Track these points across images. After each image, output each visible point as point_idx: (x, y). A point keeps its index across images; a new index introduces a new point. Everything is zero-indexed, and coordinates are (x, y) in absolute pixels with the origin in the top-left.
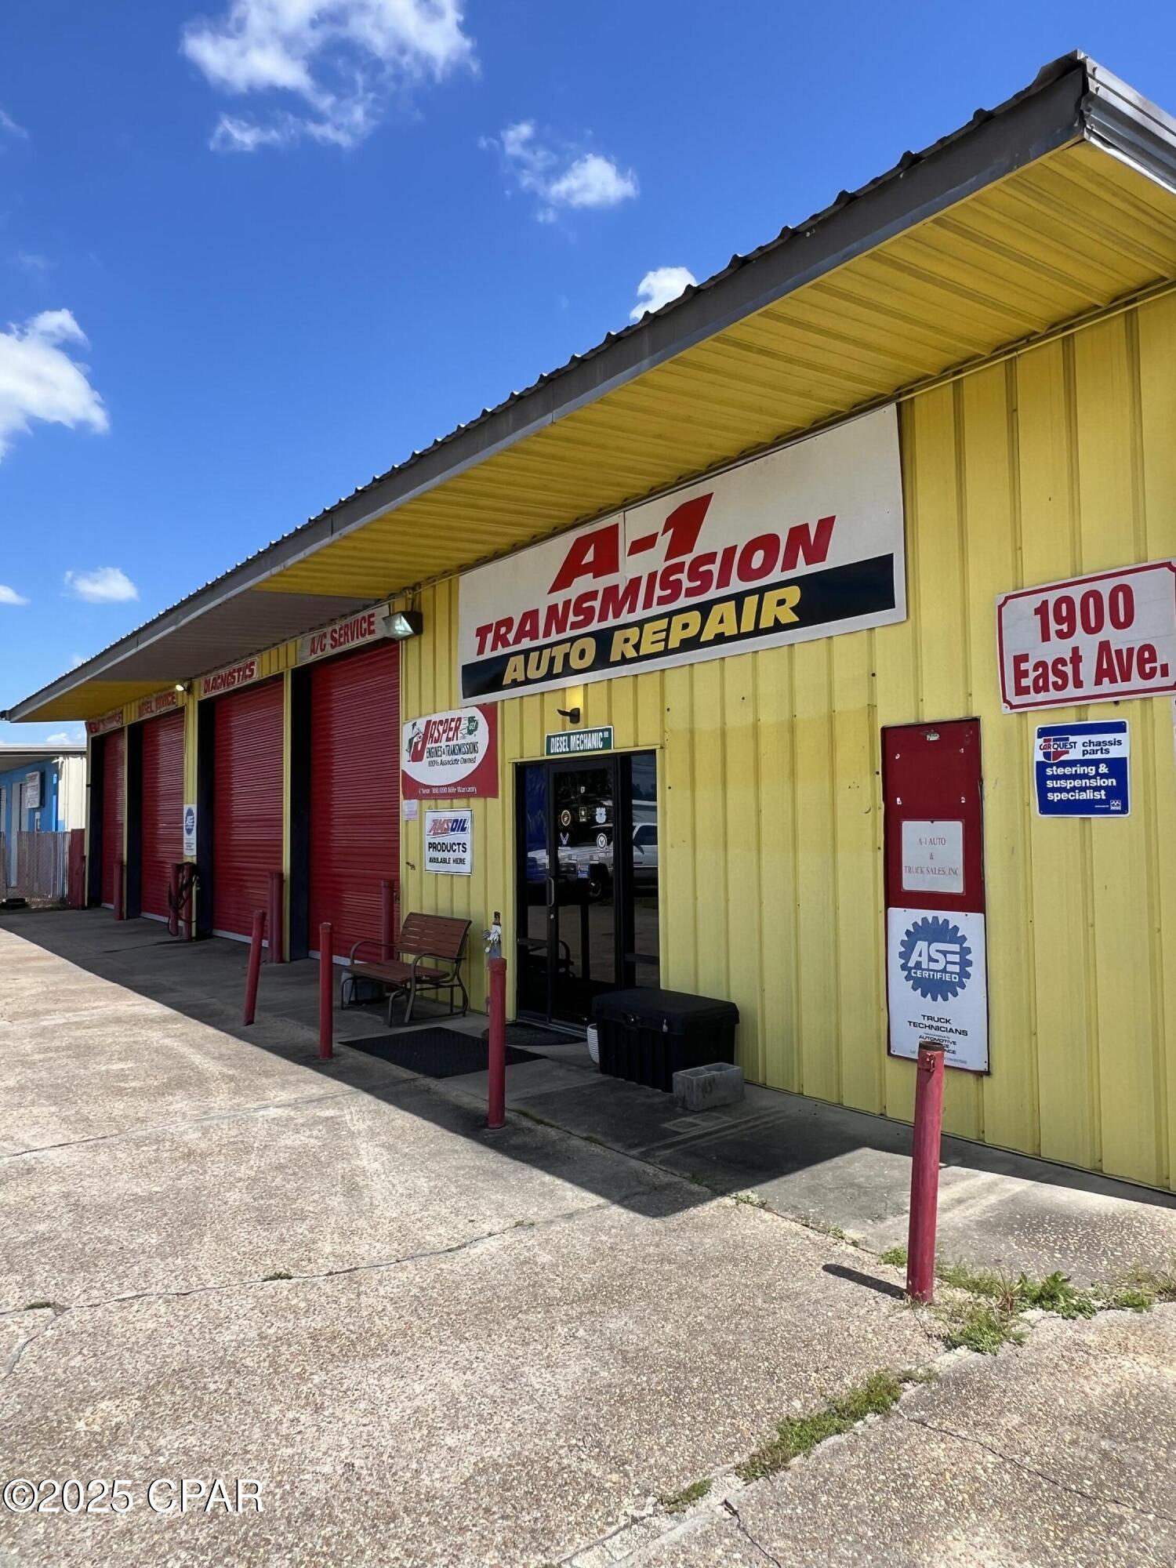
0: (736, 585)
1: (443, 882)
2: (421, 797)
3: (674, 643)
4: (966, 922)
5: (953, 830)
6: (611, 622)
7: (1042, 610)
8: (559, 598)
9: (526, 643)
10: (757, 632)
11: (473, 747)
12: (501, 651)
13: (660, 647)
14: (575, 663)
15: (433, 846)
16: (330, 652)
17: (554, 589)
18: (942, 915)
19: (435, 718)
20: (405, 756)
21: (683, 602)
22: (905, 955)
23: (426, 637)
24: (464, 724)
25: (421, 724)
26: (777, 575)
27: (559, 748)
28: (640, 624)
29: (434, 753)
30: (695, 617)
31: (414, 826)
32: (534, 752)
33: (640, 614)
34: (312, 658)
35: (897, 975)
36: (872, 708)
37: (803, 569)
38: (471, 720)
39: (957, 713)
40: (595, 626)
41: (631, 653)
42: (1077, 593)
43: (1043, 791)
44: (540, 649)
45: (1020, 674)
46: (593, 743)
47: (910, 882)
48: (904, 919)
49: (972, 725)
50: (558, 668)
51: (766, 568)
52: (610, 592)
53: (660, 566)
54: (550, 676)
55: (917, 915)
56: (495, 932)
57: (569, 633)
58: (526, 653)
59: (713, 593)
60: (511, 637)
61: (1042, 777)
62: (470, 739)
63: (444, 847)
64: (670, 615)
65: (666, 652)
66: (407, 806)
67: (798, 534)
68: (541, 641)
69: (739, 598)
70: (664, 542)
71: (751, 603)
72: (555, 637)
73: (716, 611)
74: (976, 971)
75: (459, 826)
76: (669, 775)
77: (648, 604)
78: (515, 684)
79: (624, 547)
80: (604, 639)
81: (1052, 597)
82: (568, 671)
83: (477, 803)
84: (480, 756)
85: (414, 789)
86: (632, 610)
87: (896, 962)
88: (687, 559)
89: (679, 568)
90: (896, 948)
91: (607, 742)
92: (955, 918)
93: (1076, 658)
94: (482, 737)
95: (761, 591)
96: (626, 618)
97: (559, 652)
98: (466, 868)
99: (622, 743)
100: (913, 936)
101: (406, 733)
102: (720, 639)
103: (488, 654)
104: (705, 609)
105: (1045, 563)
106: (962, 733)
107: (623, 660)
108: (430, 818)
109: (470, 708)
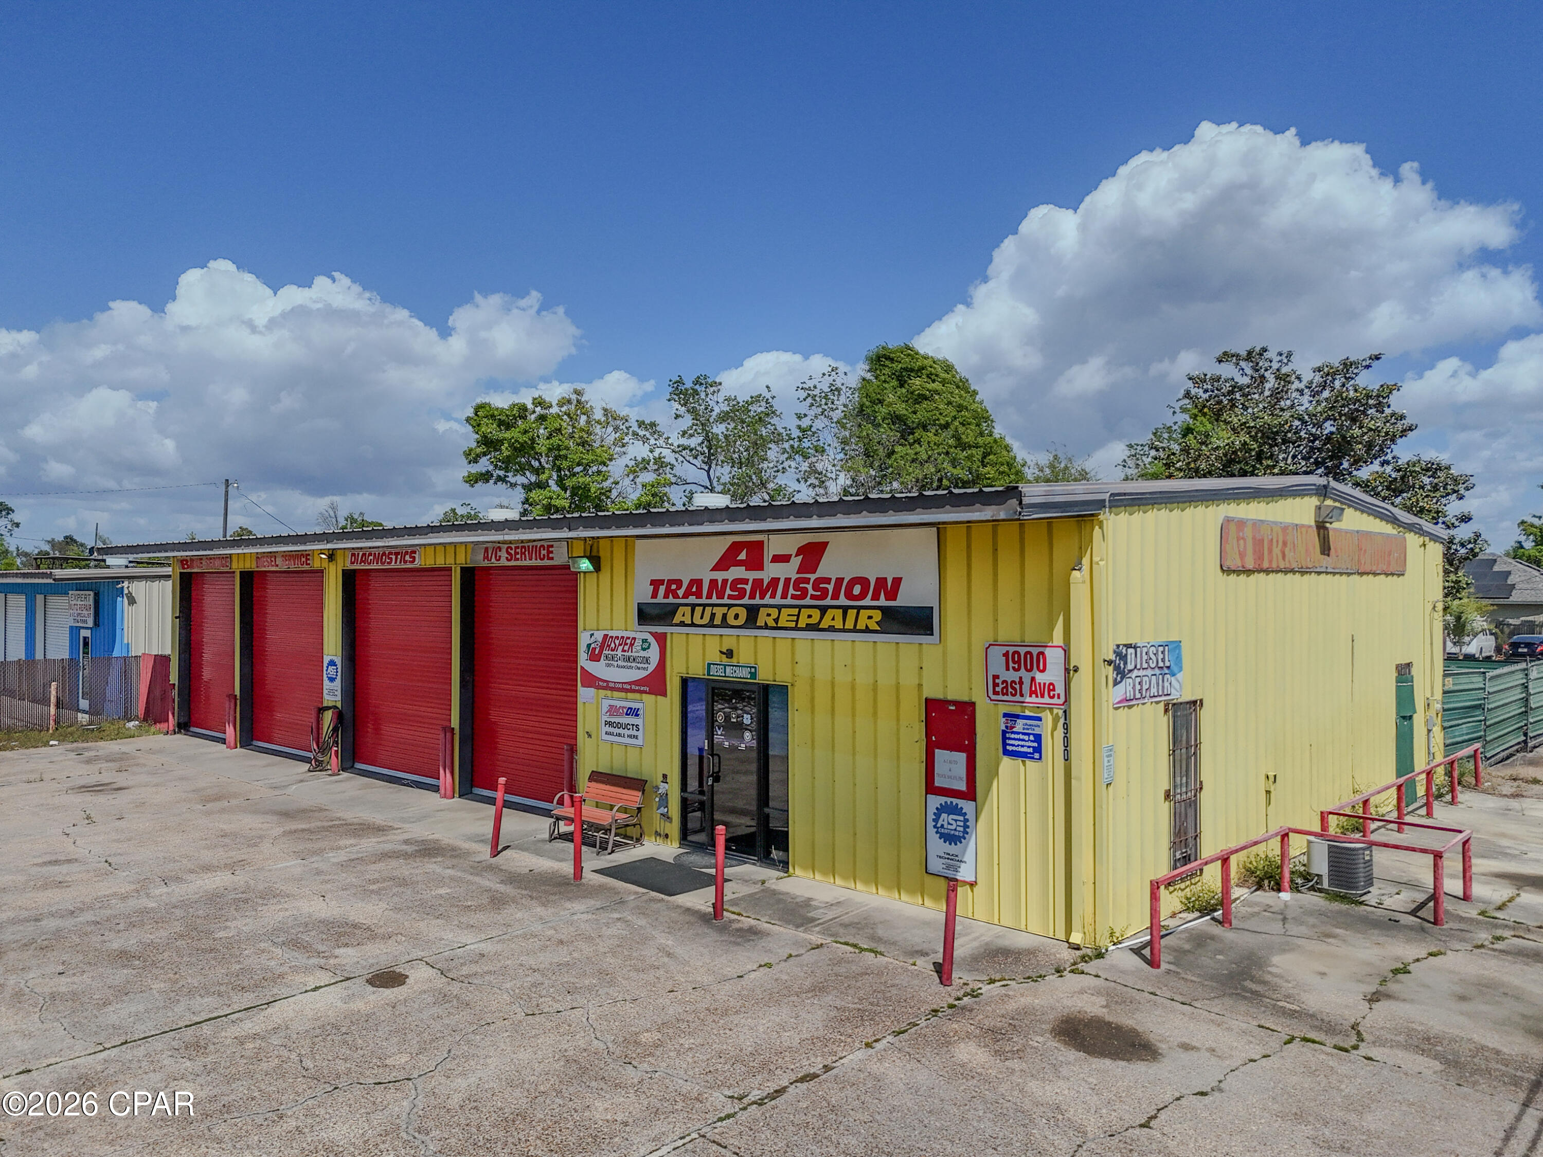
0: (843, 601)
1: (618, 749)
2: (599, 688)
3: (802, 624)
4: (967, 806)
5: (962, 757)
6: (757, 601)
7: (1006, 655)
8: (720, 576)
9: (692, 599)
10: (855, 630)
11: (647, 660)
12: (671, 600)
13: (793, 625)
14: (731, 621)
15: (609, 723)
16: (504, 562)
17: (714, 569)
18: (955, 801)
19: (611, 633)
20: (583, 656)
21: (808, 601)
22: (936, 820)
23: (605, 575)
24: (638, 643)
25: (599, 636)
26: (867, 602)
27: (717, 673)
28: (779, 608)
29: (613, 658)
30: (816, 614)
31: (591, 708)
32: (697, 670)
33: (778, 600)
34: (486, 564)
35: (931, 831)
36: (920, 686)
37: (882, 602)
38: (645, 641)
39: (965, 698)
40: (746, 601)
41: (771, 623)
42: (1022, 651)
43: (1005, 744)
44: (704, 606)
45: (995, 685)
46: (744, 673)
47: (938, 783)
48: (935, 801)
49: (972, 705)
50: (717, 621)
51: (862, 596)
52: (758, 583)
53: (794, 576)
54: (711, 625)
55: (942, 800)
56: (663, 788)
57: (726, 601)
58: (693, 606)
59: (828, 602)
60: (681, 593)
61: (1004, 738)
62: (643, 654)
63: (619, 725)
64: (800, 607)
65: (796, 628)
66: (584, 694)
67: (881, 582)
68: (704, 601)
69: (845, 609)
70: (796, 561)
71: (852, 613)
72: (714, 600)
73: (830, 613)
74: (971, 831)
75: (634, 712)
76: (798, 700)
77: (784, 596)
78: (682, 624)
79: (767, 558)
80: (753, 612)
81: (1012, 650)
82: (724, 624)
83: (649, 699)
84: (652, 667)
85: (591, 681)
86: (773, 596)
87: (931, 824)
88: (813, 577)
89: (807, 581)
90: (930, 817)
91: (754, 675)
92: (961, 803)
93: (1021, 683)
94: (654, 653)
95: (859, 608)
96: (767, 600)
97: (716, 610)
98: (639, 742)
99: (765, 676)
100: (940, 811)
101: (584, 640)
102: (831, 629)
103: (660, 599)
104: (824, 610)
105: (1008, 632)
106: (967, 709)
107: (766, 627)
108: (606, 704)
109: (644, 633)
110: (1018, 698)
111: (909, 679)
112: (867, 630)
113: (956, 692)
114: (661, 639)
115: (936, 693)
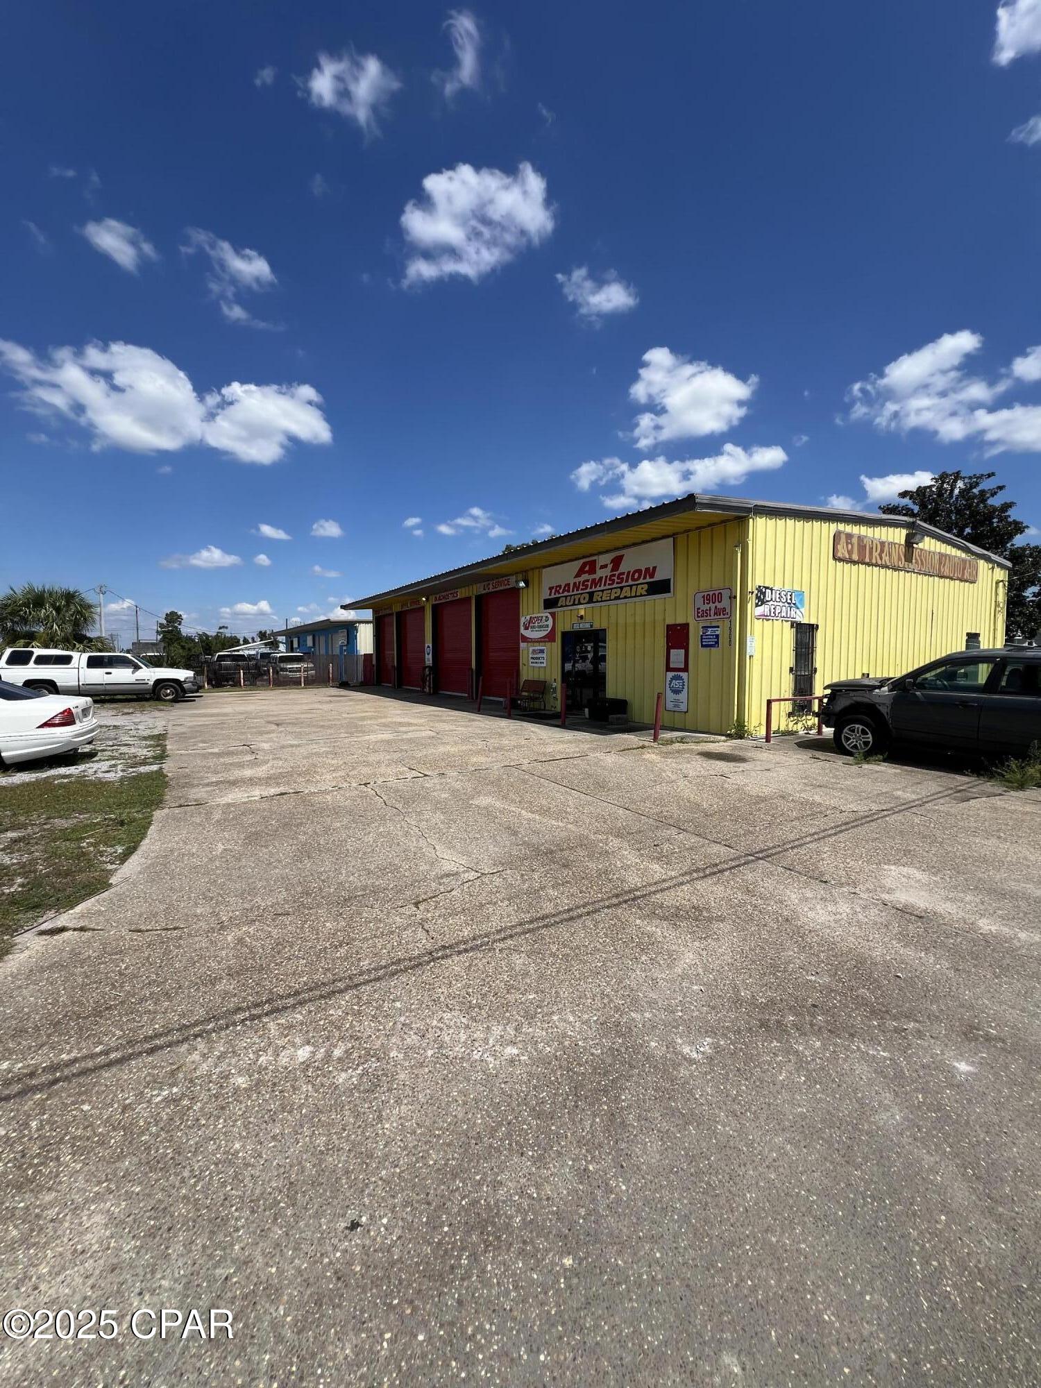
0: (630, 582)
1: (536, 670)
2: (528, 642)
3: (612, 597)
4: (684, 675)
5: (682, 652)
6: (593, 589)
7: (704, 597)
8: (577, 580)
9: (566, 594)
10: (636, 596)
11: (547, 626)
12: (557, 595)
13: (608, 598)
14: (582, 601)
15: (532, 658)
16: (491, 590)
17: (576, 576)
19: (533, 616)
20: (522, 628)
22: (670, 684)
23: (530, 590)
24: (544, 618)
25: (528, 617)
26: (641, 581)
27: (576, 628)
28: (603, 591)
29: (534, 627)
30: (618, 590)
31: (525, 652)
32: (568, 628)
33: (602, 588)
34: (484, 592)
35: (668, 689)
36: (664, 619)
37: (648, 580)
38: (547, 617)
39: (685, 622)
40: (588, 590)
41: (600, 599)
42: (711, 593)
43: (702, 642)
44: (571, 596)
45: (698, 613)
46: (588, 626)
47: (672, 665)
48: (670, 675)
49: (688, 625)
50: (576, 602)
51: (639, 578)
52: (594, 580)
53: (609, 574)
54: (574, 604)
55: (673, 674)
56: (554, 685)
57: (580, 592)
58: (566, 597)
59: (624, 584)
60: (561, 591)
61: (702, 639)
62: (546, 623)
63: (537, 658)
64: (611, 589)
65: (610, 600)
66: (523, 645)
67: (647, 570)
68: (571, 593)
69: (631, 586)
70: (610, 567)
71: (634, 588)
72: (575, 592)
73: (624, 589)
75: (542, 651)
76: (610, 636)
77: (605, 585)
78: (562, 606)
79: (598, 566)
80: (591, 594)
81: (706, 594)
82: (580, 603)
83: (548, 644)
84: (550, 629)
85: (525, 639)
86: (600, 586)
87: (668, 686)
88: (617, 573)
89: (614, 575)
90: (668, 682)
91: (592, 626)
92: (681, 674)
93: (710, 609)
94: (550, 622)
95: (637, 585)
96: (598, 588)
97: (576, 597)
98: (545, 665)
99: (596, 626)
100: (672, 679)
101: (522, 620)
102: (625, 597)
103: (553, 596)
104: (621, 588)
105: (704, 585)
106: (686, 626)
107: (597, 602)
108: (531, 649)
109: (546, 614)
110: (709, 618)
111: (659, 617)
112: (641, 595)
113: (680, 620)
114: (553, 615)
115: (670, 621)
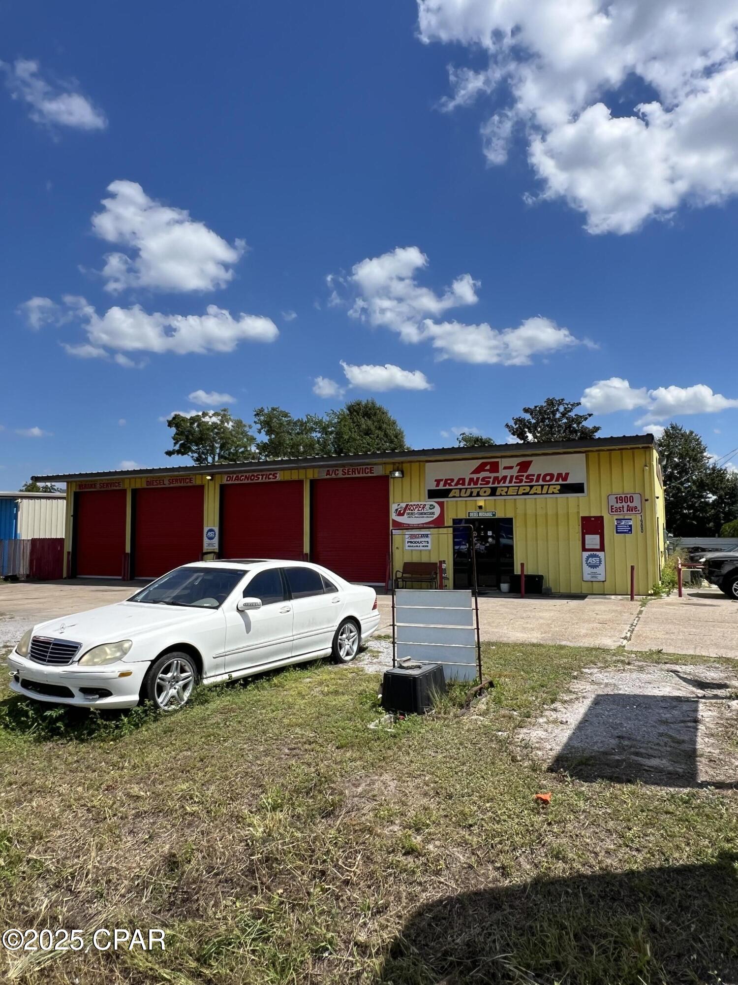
0: (541, 482)
1: (416, 552)
2: (403, 527)
3: (520, 493)
4: (601, 554)
5: (598, 537)
6: (496, 485)
7: (616, 498)
8: (475, 476)
9: (460, 486)
10: (547, 493)
12: (447, 487)
13: (515, 493)
14: (481, 494)
15: (410, 542)
16: (342, 476)
17: (472, 473)
18: (595, 553)
19: (410, 503)
20: (393, 514)
21: (523, 484)
22: (587, 561)
23: (407, 480)
24: (427, 507)
25: (404, 505)
26: (553, 482)
27: (473, 516)
28: (508, 487)
29: (412, 514)
30: (528, 489)
31: (399, 537)
32: (462, 516)
33: (507, 484)
34: (323, 477)
35: (585, 565)
36: (578, 512)
37: (561, 482)
38: (431, 505)
39: (599, 515)
40: (490, 485)
41: (504, 494)
42: (623, 496)
43: (617, 530)
44: (467, 489)
45: (612, 509)
46: (489, 515)
47: (587, 547)
48: (586, 554)
49: (602, 517)
50: (474, 495)
51: (551, 480)
52: (496, 479)
53: (515, 474)
54: (471, 496)
55: (589, 553)
56: (444, 566)
57: (479, 486)
58: (461, 490)
59: (534, 483)
60: (453, 484)
61: (616, 527)
62: (430, 511)
63: (416, 542)
64: (519, 486)
65: (517, 495)
67: (560, 475)
68: (466, 486)
69: (542, 486)
70: (516, 469)
71: (546, 488)
72: (472, 486)
73: (535, 488)
74: (603, 562)
76: (518, 525)
77: (510, 483)
78: (453, 497)
79: (501, 468)
80: (494, 490)
81: (619, 496)
82: (478, 496)
83: (434, 530)
84: (435, 516)
85: (398, 526)
86: (504, 483)
87: (584, 562)
88: (525, 474)
89: (521, 476)
90: (584, 560)
91: (493, 515)
92: (597, 553)
93: (623, 507)
94: (437, 511)
95: (549, 485)
96: (502, 485)
97: (473, 490)
98: (429, 548)
99: (500, 515)
100: (588, 558)
101: (394, 507)
102: (535, 494)
103: (441, 487)
104: (531, 487)
105: (617, 489)
106: (600, 519)
108: (408, 534)
109: (432, 502)
110: (622, 513)
111: (573, 510)
112: (553, 493)
113: (594, 513)
114: (441, 505)
115: (583, 514)
